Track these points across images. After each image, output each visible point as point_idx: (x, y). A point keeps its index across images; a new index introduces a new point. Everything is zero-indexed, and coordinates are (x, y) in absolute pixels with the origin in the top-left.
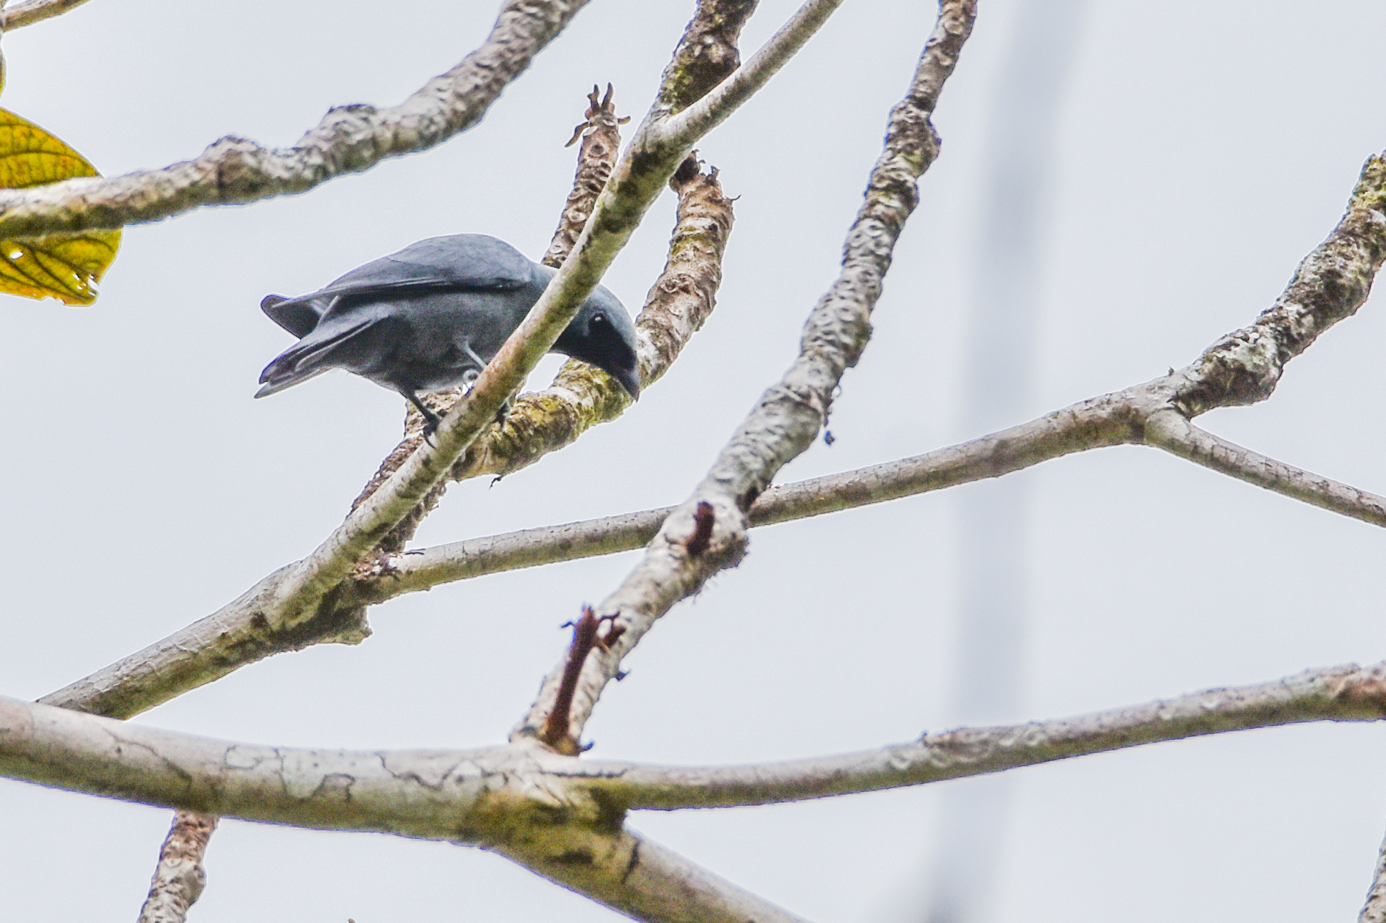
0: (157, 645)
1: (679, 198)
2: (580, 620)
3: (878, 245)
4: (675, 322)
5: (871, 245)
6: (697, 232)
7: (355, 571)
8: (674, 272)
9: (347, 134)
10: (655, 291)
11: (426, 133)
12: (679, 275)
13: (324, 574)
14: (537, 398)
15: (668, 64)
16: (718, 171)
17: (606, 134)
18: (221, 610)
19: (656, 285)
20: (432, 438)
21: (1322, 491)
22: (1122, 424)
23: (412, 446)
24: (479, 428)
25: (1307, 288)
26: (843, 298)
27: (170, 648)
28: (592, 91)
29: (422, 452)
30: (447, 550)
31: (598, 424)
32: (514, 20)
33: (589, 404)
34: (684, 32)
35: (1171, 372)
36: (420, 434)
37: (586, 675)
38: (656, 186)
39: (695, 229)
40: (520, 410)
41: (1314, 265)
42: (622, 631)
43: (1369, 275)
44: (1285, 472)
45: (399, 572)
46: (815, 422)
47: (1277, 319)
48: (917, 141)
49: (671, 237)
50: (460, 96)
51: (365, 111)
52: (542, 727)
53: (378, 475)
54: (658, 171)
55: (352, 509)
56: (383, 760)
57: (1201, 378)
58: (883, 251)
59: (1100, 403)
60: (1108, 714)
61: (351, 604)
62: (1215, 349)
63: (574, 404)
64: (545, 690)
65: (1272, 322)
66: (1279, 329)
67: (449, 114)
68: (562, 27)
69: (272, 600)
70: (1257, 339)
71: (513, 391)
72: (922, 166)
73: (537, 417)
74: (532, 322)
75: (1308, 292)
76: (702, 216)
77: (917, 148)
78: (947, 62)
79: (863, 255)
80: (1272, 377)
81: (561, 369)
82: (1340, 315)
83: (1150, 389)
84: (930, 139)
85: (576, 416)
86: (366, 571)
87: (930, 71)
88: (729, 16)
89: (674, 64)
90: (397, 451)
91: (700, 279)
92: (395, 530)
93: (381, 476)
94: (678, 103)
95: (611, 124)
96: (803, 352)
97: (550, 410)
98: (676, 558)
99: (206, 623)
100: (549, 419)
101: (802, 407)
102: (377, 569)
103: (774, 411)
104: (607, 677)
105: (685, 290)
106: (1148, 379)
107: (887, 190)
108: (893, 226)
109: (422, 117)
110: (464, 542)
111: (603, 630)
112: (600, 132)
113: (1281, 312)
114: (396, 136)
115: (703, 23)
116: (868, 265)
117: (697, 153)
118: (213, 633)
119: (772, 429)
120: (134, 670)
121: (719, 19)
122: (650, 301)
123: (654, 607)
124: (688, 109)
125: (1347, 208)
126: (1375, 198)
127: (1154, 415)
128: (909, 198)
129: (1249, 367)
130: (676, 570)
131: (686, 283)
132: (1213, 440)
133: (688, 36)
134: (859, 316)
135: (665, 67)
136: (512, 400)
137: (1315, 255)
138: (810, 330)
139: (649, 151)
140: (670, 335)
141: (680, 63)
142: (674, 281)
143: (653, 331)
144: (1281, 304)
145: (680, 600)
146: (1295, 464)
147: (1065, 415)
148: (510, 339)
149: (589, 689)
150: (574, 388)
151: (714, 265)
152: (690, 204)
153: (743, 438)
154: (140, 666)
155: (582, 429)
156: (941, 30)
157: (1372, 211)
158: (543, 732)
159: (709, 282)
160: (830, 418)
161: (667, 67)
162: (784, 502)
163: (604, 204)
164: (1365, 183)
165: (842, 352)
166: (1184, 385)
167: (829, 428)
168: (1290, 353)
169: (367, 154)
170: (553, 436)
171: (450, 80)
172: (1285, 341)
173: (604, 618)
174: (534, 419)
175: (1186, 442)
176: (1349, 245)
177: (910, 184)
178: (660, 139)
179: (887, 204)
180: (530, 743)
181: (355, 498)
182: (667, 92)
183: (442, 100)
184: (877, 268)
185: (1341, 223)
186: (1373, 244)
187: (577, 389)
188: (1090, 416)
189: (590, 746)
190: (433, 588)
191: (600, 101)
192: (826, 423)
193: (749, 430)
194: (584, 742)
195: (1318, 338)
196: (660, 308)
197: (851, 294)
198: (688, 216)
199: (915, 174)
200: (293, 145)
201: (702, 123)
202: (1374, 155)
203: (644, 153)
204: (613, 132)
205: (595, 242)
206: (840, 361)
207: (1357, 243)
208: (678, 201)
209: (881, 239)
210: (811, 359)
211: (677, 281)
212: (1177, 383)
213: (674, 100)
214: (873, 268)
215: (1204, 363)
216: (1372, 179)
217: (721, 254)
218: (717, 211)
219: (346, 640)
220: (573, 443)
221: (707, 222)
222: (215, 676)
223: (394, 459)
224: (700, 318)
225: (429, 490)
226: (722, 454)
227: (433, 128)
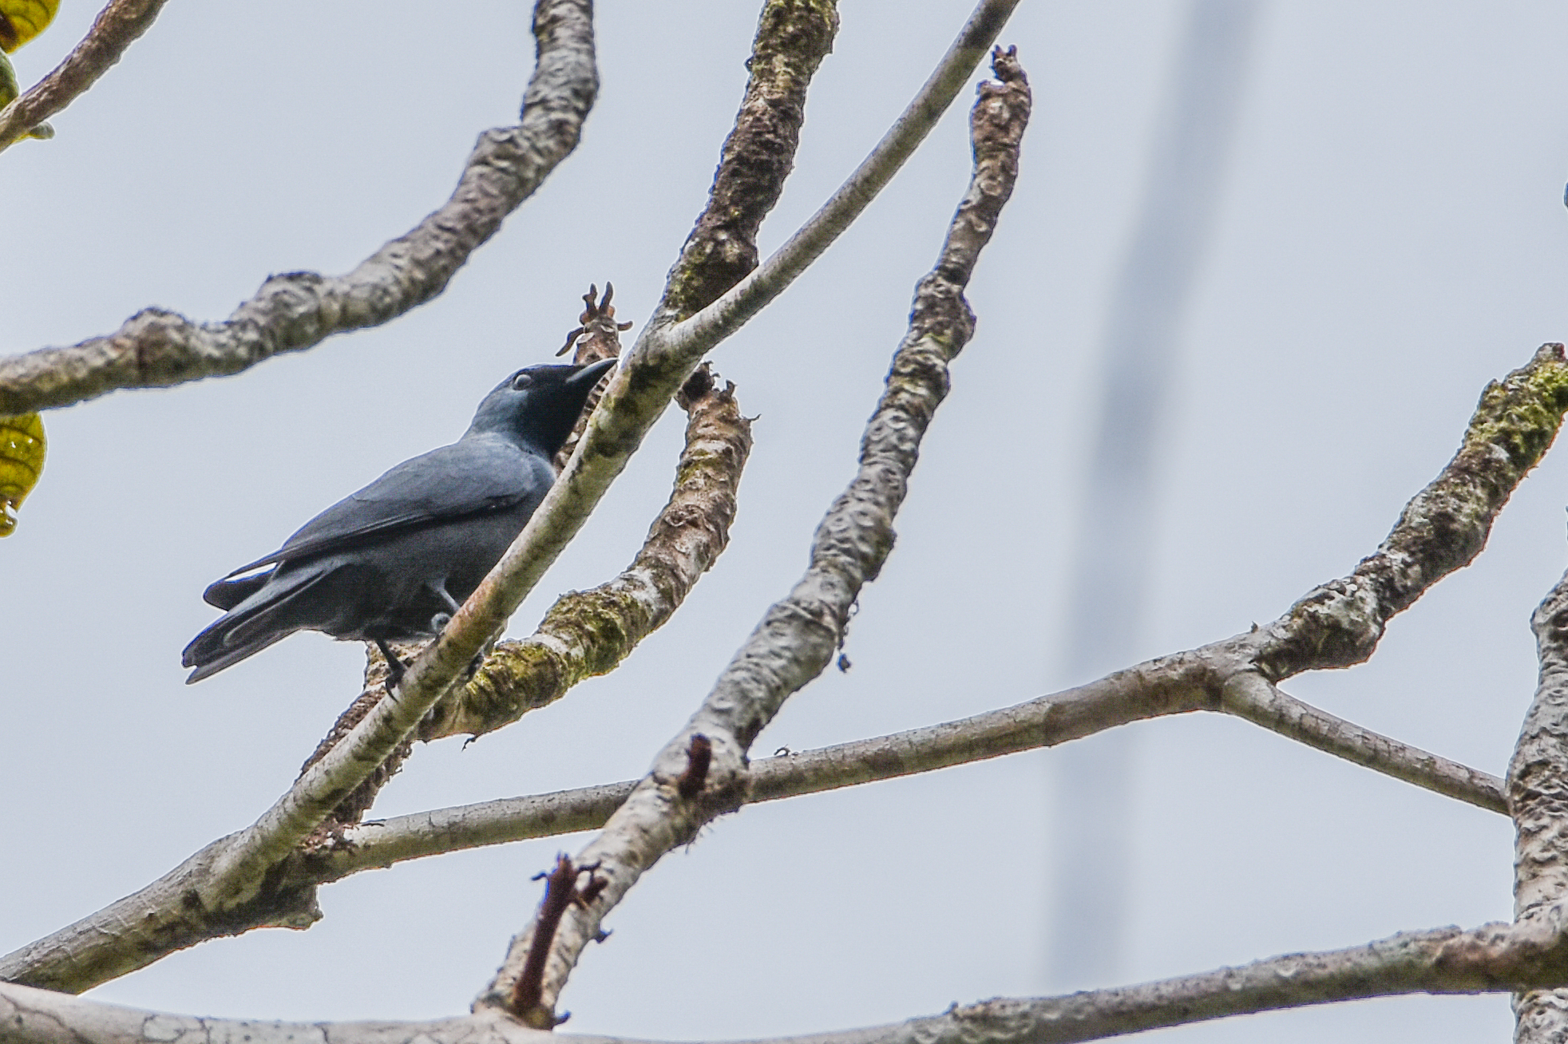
0: (73, 927)
1: (689, 417)
2: (554, 871)
3: (902, 439)
4: (681, 561)
5: (894, 439)
6: (709, 456)
7: (304, 845)
8: (681, 503)
9: (287, 306)
10: (658, 524)
11: (380, 306)
12: (687, 506)
13: (268, 845)
14: (518, 646)
15: (675, 262)
16: (734, 386)
17: (604, 342)
18: (148, 887)
19: (659, 517)
20: (395, 691)
21: (1427, 769)
22: (1197, 687)
23: (373, 700)
24: (450, 681)
25: (1414, 534)
26: (861, 500)
27: (88, 930)
28: (588, 292)
29: (383, 707)
30: (411, 821)
31: (590, 678)
32: (481, 176)
33: (578, 653)
34: (694, 226)
35: (1255, 628)
36: (382, 687)
37: (561, 935)
38: (660, 404)
39: (707, 454)
40: (499, 660)
41: (1422, 507)
42: (603, 884)
43: (1487, 519)
44: (1385, 747)
45: (355, 846)
46: (829, 642)
47: (1379, 569)
48: (947, 319)
49: (678, 462)
50: (418, 263)
51: (309, 280)
52: (510, 995)
53: (333, 734)
54: (662, 387)
55: (301, 772)
56: (326, 1033)
57: (1289, 635)
58: (907, 446)
59: (1170, 662)
60: (1167, 983)
61: (300, 881)
62: (1307, 602)
63: (562, 655)
64: (514, 952)
65: (1373, 572)
66: (1381, 580)
67: (406, 284)
68: (538, 184)
69: (207, 877)
70: (1355, 592)
71: (490, 638)
72: (954, 348)
73: (519, 669)
74: (512, 559)
75: (1416, 538)
76: (714, 438)
77: (947, 328)
78: (983, 228)
79: (883, 451)
80: (1371, 635)
81: (547, 613)
82: (1453, 565)
83: (1229, 648)
84: (963, 317)
85: (564, 668)
86: (317, 845)
87: (962, 239)
88: (746, 208)
89: (681, 263)
90: (355, 706)
91: (710, 511)
92: (351, 796)
93: (336, 734)
94: (685, 307)
95: (610, 330)
96: (815, 562)
97: (533, 661)
98: (665, 800)
99: (131, 902)
100: (531, 671)
101: (812, 627)
102: (330, 842)
103: (781, 631)
104: (586, 938)
105: (694, 523)
106: (1227, 637)
107: (913, 377)
108: (920, 417)
109: (375, 287)
110: (430, 813)
111: (582, 883)
112: (597, 340)
113: (1384, 560)
114: (344, 309)
115: (716, 216)
116: (891, 462)
117: (710, 365)
118: (138, 913)
119: (777, 650)
120: (46, 955)
121: (735, 212)
122: (652, 536)
123: (641, 858)
124: (697, 315)
125: (1463, 441)
126: (1496, 430)
127: (1234, 678)
128: (939, 386)
129: (1345, 624)
130: (665, 814)
131: (695, 515)
132: (1300, 708)
133: (699, 230)
134: (880, 521)
135: (670, 267)
136: (488, 651)
137: (1425, 495)
138: (823, 536)
139: (651, 363)
140: (676, 577)
141: (689, 262)
142: (680, 513)
143: (655, 571)
144: (1384, 551)
145: (670, 850)
146: (1398, 737)
147: (1130, 675)
148: (487, 578)
149: (563, 951)
150: (562, 635)
151: (727, 496)
152: (701, 425)
153: (744, 663)
154: (54, 950)
155: (570, 683)
156: (976, 191)
157: (1492, 445)
158: (511, 1001)
159: (722, 515)
160: (846, 639)
161: (674, 266)
162: (802, 771)
163: (597, 423)
164: (1483, 412)
165: (859, 563)
166: (1269, 644)
167: (843, 651)
168: (1393, 608)
169: (310, 329)
170: (538, 691)
171: (407, 245)
172: (1388, 594)
173: (583, 869)
174: (515, 671)
175: (1270, 710)
176: (1465, 484)
177: (939, 369)
178: (663, 349)
179: (913, 391)
180: (494, 1014)
181: (306, 759)
182: (673, 294)
183: (397, 267)
184: (901, 466)
185: (1455, 458)
186: (1492, 484)
187: (565, 637)
188: (1159, 678)
189: (565, 1018)
190: (394, 865)
191: (598, 303)
192: (841, 645)
193: (752, 652)
194: (559, 1012)
195: (1426, 592)
196: (663, 544)
197: (871, 495)
198: (699, 438)
199: (945, 357)
200: (225, 318)
201: (713, 332)
202: (1495, 380)
203: (644, 365)
204: (612, 340)
205: (587, 467)
206: (858, 574)
207: (1474, 483)
208: (687, 421)
209: (906, 432)
210: (824, 571)
211: (685, 513)
212: (1261, 639)
213: (680, 305)
214: (896, 466)
215: (1292, 618)
216: (1492, 408)
217: (736, 481)
218: (732, 433)
219: (293, 925)
220: (560, 700)
221: (720, 445)
222: (140, 964)
223: (351, 715)
224: (710, 555)
225: (391, 751)
226: (720, 680)
227: (388, 300)
